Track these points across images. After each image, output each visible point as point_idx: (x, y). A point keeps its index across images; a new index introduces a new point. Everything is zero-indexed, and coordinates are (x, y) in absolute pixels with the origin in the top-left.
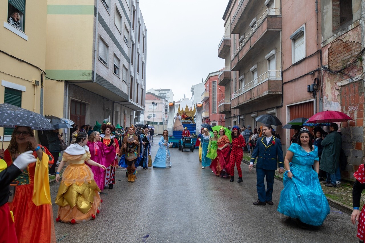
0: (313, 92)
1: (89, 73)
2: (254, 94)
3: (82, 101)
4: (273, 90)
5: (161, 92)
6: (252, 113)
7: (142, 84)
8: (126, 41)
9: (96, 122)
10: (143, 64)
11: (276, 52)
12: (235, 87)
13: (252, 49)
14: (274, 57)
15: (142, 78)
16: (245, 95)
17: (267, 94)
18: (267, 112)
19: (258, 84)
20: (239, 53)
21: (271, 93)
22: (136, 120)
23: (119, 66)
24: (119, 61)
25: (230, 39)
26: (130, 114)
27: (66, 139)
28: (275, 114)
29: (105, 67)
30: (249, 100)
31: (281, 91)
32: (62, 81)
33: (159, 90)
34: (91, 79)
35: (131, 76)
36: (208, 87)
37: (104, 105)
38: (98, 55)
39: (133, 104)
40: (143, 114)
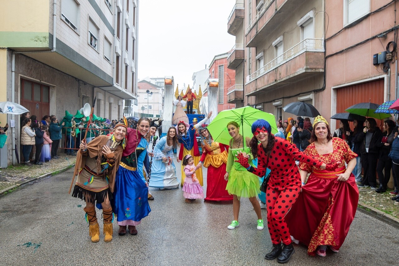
0: (383, 64)
1: (45, 38)
2: (280, 74)
3: (42, 82)
4: (312, 66)
5: (158, 81)
6: (274, 101)
7: (133, 66)
8: (108, 5)
9: (66, 111)
10: (134, 41)
11: (316, 14)
12: (250, 69)
13: (278, 13)
14: (312, 21)
15: (133, 59)
16: (266, 77)
17: (304, 71)
18: (298, 98)
19: (288, 60)
20: (258, 22)
21: (309, 71)
22: (126, 111)
23: (98, 37)
24: (98, 29)
25: (243, 8)
26: (118, 103)
27: (14, 135)
28: (311, 100)
29: (76, 34)
30: (273, 83)
31: (323, 67)
32: (3, 49)
33: (156, 79)
34: (48, 47)
35: (116, 53)
36: (213, 72)
37: (79, 89)
38: (60, 12)
39: (120, 91)
40: (137, 105)
